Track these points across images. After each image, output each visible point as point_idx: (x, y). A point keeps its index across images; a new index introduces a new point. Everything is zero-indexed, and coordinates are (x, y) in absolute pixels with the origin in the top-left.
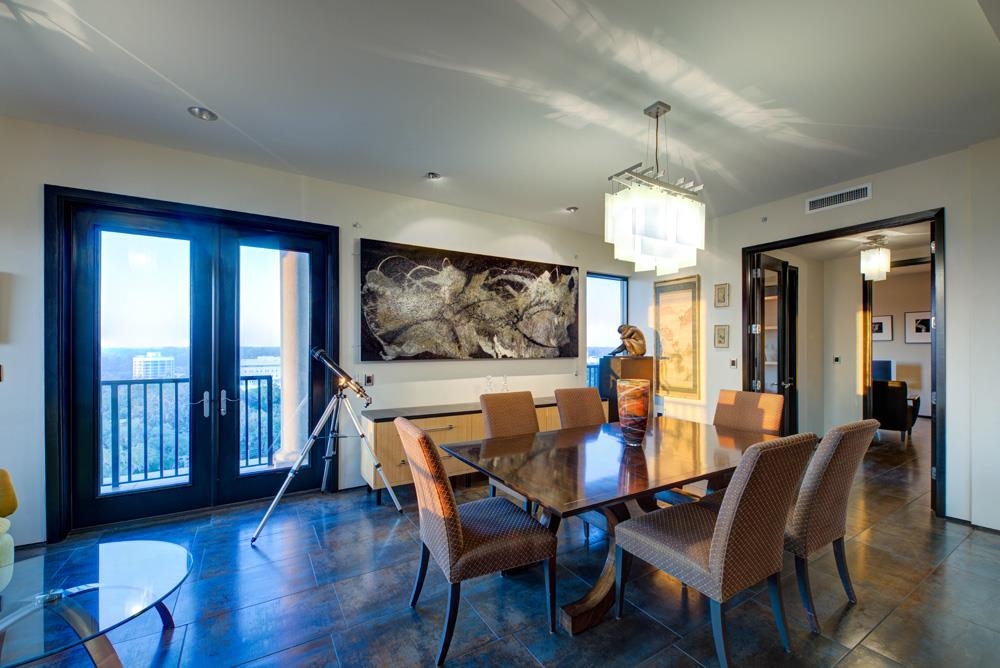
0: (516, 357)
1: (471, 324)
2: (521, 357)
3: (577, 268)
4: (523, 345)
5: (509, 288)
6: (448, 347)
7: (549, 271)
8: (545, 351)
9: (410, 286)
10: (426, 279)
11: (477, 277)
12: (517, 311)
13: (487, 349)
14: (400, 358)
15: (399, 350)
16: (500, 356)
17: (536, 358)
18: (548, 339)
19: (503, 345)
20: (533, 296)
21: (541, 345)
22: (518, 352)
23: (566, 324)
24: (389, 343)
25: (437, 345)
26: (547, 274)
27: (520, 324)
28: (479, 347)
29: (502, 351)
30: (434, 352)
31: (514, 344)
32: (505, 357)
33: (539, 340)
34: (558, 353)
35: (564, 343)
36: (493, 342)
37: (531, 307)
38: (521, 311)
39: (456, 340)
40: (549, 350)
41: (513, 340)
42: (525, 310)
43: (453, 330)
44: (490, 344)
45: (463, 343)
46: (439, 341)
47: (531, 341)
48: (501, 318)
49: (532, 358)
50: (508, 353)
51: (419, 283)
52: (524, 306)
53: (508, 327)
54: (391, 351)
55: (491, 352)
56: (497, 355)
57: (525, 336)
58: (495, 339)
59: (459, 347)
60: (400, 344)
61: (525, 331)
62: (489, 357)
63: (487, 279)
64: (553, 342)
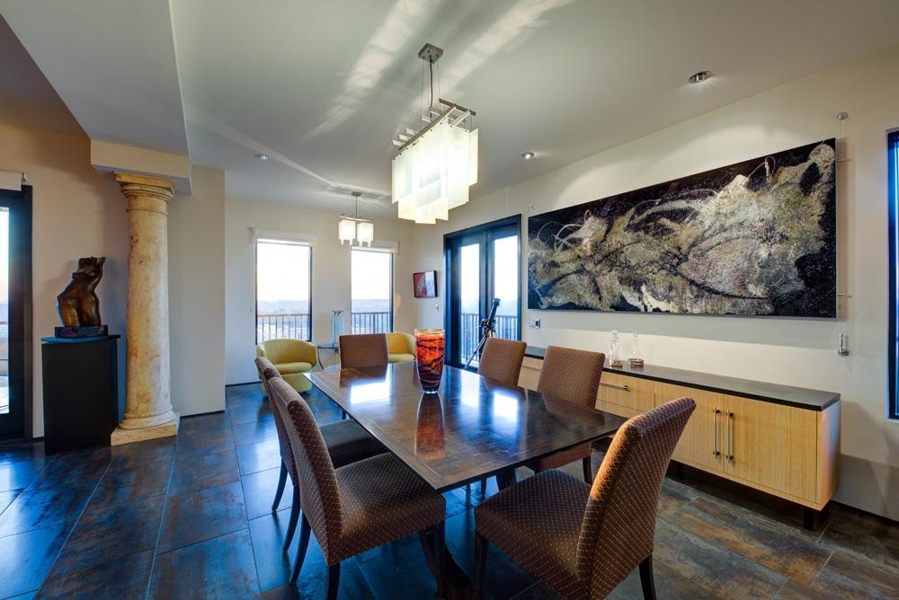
0: (675, 311)
1: (613, 273)
2: (684, 312)
3: (831, 143)
4: (689, 294)
5: (666, 222)
6: (589, 299)
7: (745, 174)
8: (734, 305)
9: (558, 246)
10: (571, 236)
11: (621, 219)
12: (679, 249)
13: (632, 299)
14: (551, 307)
15: (550, 300)
16: (650, 310)
17: (716, 314)
18: (743, 286)
19: (655, 295)
20: (707, 223)
21: (728, 296)
22: (680, 304)
23: (793, 254)
24: (544, 295)
25: (579, 296)
26: (741, 180)
27: (684, 266)
28: (623, 299)
29: (652, 303)
30: (577, 303)
31: (673, 293)
32: (657, 310)
33: (720, 288)
34: (768, 308)
35: (785, 290)
36: (640, 292)
37: (703, 239)
38: (684, 248)
39: (597, 291)
40: (744, 304)
41: (671, 288)
42: (694, 245)
43: (594, 281)
44: (637, 295)
45: (604, 294)
46: (581, 293)
47: (703, 290)
48: (652, 262)
49: (706, 314)
50: (663, 306)
51: (564, 241)
52: (691, 241)
53: (664, 272)
54: (545, 301)
55: (637, 304)
56: (646, 307)
57: (692, 282)
58: (643, 288)
59: (600, 299)
60: (551, 296)
61: (692, 276)
62: (636, 310)
63: (632, 218)
64: (756, 290)
